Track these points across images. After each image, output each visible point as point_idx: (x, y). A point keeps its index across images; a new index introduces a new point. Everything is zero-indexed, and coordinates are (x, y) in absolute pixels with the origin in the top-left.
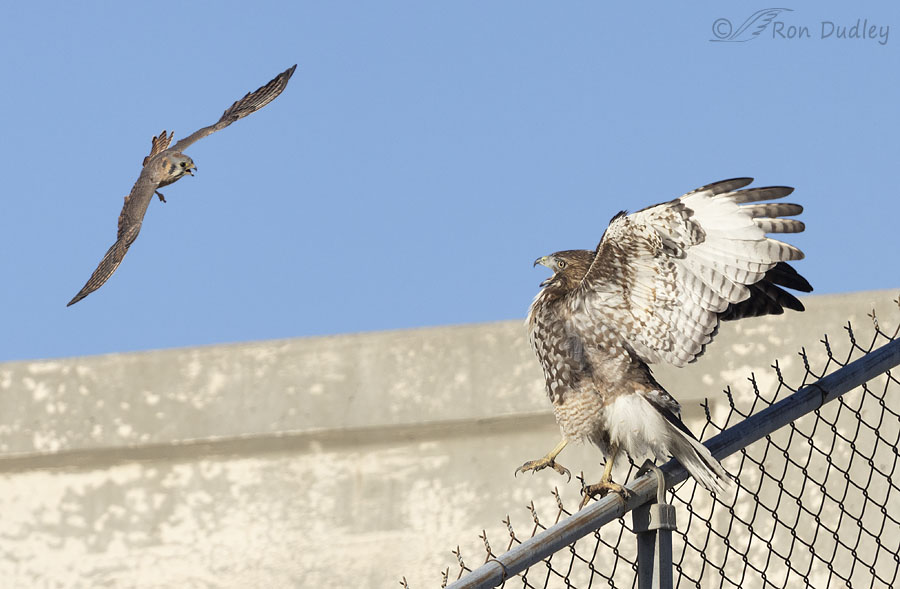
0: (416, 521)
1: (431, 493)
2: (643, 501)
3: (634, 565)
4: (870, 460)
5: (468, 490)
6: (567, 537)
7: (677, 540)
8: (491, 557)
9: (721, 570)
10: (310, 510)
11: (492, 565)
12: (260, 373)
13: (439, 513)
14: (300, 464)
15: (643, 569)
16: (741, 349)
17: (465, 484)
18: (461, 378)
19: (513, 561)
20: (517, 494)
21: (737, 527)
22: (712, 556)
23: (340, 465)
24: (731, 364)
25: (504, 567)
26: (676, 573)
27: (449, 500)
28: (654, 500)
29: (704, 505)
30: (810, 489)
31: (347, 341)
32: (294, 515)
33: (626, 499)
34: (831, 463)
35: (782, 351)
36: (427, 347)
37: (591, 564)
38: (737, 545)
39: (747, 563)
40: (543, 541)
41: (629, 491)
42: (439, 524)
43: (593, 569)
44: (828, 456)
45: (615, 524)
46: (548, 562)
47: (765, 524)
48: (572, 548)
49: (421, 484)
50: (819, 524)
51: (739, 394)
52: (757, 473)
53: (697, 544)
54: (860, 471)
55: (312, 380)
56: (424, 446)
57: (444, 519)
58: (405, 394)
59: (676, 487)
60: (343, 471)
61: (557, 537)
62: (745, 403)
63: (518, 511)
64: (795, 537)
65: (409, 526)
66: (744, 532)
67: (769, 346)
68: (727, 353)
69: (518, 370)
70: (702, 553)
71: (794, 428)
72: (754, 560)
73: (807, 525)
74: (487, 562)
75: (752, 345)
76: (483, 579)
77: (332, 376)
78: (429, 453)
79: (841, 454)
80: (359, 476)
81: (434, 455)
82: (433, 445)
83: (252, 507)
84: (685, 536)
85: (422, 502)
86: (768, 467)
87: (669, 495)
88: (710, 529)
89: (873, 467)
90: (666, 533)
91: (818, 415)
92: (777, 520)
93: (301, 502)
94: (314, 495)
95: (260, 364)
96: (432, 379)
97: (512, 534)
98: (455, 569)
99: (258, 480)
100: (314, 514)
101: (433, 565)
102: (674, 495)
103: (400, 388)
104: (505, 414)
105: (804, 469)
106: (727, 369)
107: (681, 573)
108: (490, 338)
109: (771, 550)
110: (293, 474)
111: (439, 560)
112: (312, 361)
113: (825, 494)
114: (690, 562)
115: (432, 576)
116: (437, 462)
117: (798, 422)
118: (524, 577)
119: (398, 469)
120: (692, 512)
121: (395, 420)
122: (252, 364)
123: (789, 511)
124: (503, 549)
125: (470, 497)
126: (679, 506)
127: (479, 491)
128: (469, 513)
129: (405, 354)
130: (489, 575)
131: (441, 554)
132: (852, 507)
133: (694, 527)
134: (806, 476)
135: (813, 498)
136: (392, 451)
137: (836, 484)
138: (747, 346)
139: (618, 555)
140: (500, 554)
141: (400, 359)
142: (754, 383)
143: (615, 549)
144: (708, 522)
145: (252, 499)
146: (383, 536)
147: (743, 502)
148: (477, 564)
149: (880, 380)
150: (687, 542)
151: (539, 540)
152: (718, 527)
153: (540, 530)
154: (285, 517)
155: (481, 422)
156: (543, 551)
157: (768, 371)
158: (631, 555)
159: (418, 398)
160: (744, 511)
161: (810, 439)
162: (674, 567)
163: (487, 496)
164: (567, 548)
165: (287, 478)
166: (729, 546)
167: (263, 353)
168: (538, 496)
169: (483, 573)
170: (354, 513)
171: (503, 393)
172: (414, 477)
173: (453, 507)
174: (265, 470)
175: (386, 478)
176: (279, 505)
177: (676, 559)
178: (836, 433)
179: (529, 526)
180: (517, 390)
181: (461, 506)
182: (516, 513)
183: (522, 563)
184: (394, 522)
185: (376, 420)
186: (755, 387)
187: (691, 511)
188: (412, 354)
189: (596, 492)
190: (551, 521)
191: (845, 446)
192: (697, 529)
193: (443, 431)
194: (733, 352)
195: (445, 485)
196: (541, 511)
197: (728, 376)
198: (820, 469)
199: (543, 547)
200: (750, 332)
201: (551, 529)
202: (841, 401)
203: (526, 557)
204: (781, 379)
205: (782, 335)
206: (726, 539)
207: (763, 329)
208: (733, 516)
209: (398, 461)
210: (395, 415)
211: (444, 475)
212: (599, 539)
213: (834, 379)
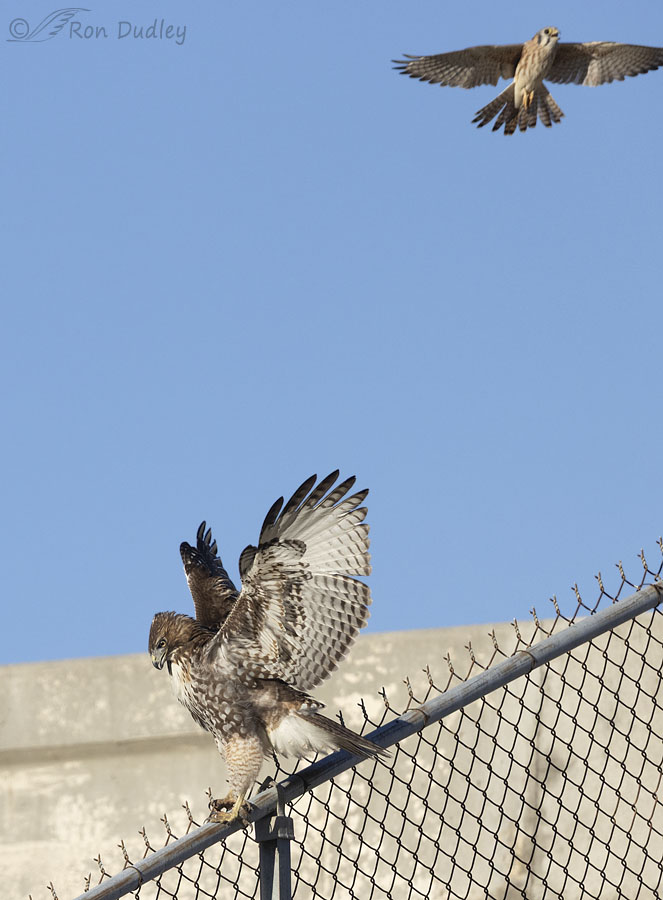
0: (62, 832)
1: (75, 807)
2: (264, 814)
3: (257, 870)
4: (467, 777)
5: (108, 804)
6: (197, 846)
7: (294, 848)
8: (128, 864)
9: (334, 875)
11: (130, 871)
13: (82, 826)
15: (264, 875)
16: (351, 678)
17: (105, 799)
18: (102, 704)
19: (148, 868)
20: (152, 808)
21: (349, 836)
22: (326, 863)
24: (342, 691)
25: (141, 873)
26: (294, 878)
27: (91, 813)
28: (274, 813)
29: (319, 817)
30: (413, 803)
33: (250, 812)
34: (432, 779)
35: (388, 679)
36: (71, 677)
37: (218, 870)
38: (348, 852)
39: (357, 869)
40: (175, 849)
41: (252, 805)
42: (81, 836)
43: (219, 875)
44: (430, 774)
45: (239, 835)
46: (180, 869)
47: (373, 833)
48: (201, 855)
49: (66, 799)
50: (422, 833)
51: (350, 718)
52: (366, 788)
53: (313, 851)
54: (458, 787)
56: (68, 765)
57: (86, 830)
58: (51, 719)
59: (294, 801)
61: (188, 846)
62: (355, 726)
63: (153, 823)
64: (400, 845)
65: (55, 836)
66: (355, 842)
67: (376, 674)
68: (339, 682)
69: (152, 698)
70: (318, 860)
71: (399, 748)
72: (363, 866)
73: (411, 836)
74: (125, 867)
75: (361, 674)
76: (121, 884)
78: (74, 771)
79: (441, 771)
80: (11, 792)
81: (77, 774)
82: (76, 764)
84: (302, 844)
85: (67, 816)
86: (377, 783)
87: (287, 809)
88: (325, 838)
89: (470, 783)
90: (286, 842)
91: (420, 736)
92: (384, 830)
96: (75, 705)
97: (147, 844)
98: (96, 875)
101: (77, 871)
102: (292, 809)
103: (46, 714)
105: (408, 785)
106: (339, 695)
107: (299, 878)
108: (127, 669)
109: (379, 857)
111: (82, 867)
113: (427, 806)
114: (306, 868)
115: (76, 882)
116: (81, 780)
117: (403, 743)
118: (158, 882)
119: (45, 785)
120: (308, 824)
121: (43, 743)
123: (394, 822)
124: (139, 857)
125: (110, 810)
126: (296, 818)
127: (118, 806)
128: (108, 825)
129: (51, 684)
130: (127, 880)
131: (86, 862)
132: (451, 818)
133: (310, 836)
134: (410, 791)
135: (417, 811)
136: (40, 770)
137: (437, 798)
138: (357, 675)
139: (242, 862)
140: (137, 861)
141: (46, 687)
142: (363, 708)
143: (240, 857)
144: (322, 832)
146: (31, 845)
147: (354, 814)
148: (116, 871)
149: (475, 705)
150: (304, 850)
151: (171, 849)
152: (332, 838)
153: (172, 840)
155: (120, 744)
156: (176, 858)
157: (376, 698)
158: (254, 862)
159: (63, 722)
160: (354, 822)
161: (414, 758)
162: (293, 873)
163: (124, 810)
164: (197, 856)
166: (341, 854)
168: (170, 810)
169: (122, 879)
170: (6, 825)
171: (139, 717)
172: (60, 793)
173: (95, 820)
175: (34, 794)
177: (294, 866)
178: (437, 753)
179: (162, 837)
180: (152, 715)
181: (102, 819)
182: (151, 825)
183: (156, 869)
184: (41, 833)
185: (25, 742)
186: (364, 712)
187: (307, 822)
188: (57, 683)
189: (222, 806)
190: (182, 831)
191: (445, 764)
192: (313, 838)
193: (86, 752)
194: (345, 681)
195: (87, 799)
196: (173, 823)
197: (340, 702)
198: (423, 785)
199: (175, 855)
200: (359, 662)
201: (182, 839)
202: (442, 724)
203: (160, 864)
204: (387, 705)
205: (388, 665)
206: (339, 847)
207: (371, 660)
208: (345, 826)
209: (45, 779)
210: (42, 738)
211: (86, 791)
212: (225, 848)
213: (435, 704)
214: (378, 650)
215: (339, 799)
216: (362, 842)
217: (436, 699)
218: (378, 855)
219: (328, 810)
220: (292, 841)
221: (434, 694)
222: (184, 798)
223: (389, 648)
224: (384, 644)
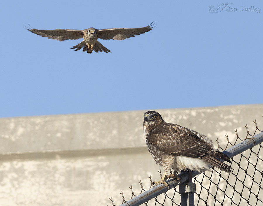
0: (96, 187)
1: (102, 176)
2: (183, 182)
3: (179, 205)
5: (116, 175)
6: (154, 195)
7: (196, 197)
8: (124, 201)
10: (55, 181)
11: (125, 204)
12: (37, 128)
13: (105, 184)
14: (52, 163)
16: (222, 124)
17: (115, 173)
18: (115, 132)
19: (133, 203)
20: (135, 177)
21: (219, 192)
22: (209, 203)
23: (67, 164)
24: (218, 130)
25: (129, 205)
27: (109, 179)
29: (207, 184)
30: (248, 178)
31: (71, 117)
32: (49, 183)
34: (256, 169)
35: (238, 125)
36: (102, 120)
37: (163, 205)
38: (219, 199)
40: (145, 196)
42: (104, 188)
44: (255, 166)
45: (172, 190)
46: (146, 204)
47: (230, 191)
48: (156, 199)
49: (98, 172)
50: (251, 192)
51: (221, 141)
53: (204, 198)
55: (57, 131)
56: (100, 158)
57: (107, 186)
58: (93, 138)
59: (196, 176)
60: (68, 167)
61: (150, 194)
62: (223, 145)
63: (135, 184)
64: (241, 197)
65: (93, 188)
66: (222, 195)
67: (233, 123)
68: (217, 126)
69: (136, 130)
70: (206, 202)
71: (242, 155)
73: (246, 192)
74: (123, 203)
75: (227, 123)
77: (65, 130)
78: (102, 160)
79: (260, 166)
80: (74, 169)
81: (103, 162)
82: (103, 158)
83: (33, 180)
84: (199, 195)
85: (98, 179)
87: (193, 179)
88: (209, 193)
90: (192, 194)
91: (252, 150)
92: (235, 190)
93: (52, 178)
94: (57, 176)
95: (37, 125)
96: (103, 132)
97: (133, 193)
99: (36, 169)
100: (56, 183)
102: (195, 179)
103: (91, 136)
104: (131, 146)
105: (246, 171)
106: (217, 131)
108: (126, 117)
110: (49, 167)
111: (104, 202)
112: (57, 124)
113: (253, 181)
116: (105, 164)
117: (244, 153)
119: (89, 166)
120: (202, 186)
121: (89, 148)
122: (34, 124)
123: (239, 187)
124: (129, 198)
125: (117, 178)
126: (197, 183)
127: (120, 176)
128: (116, 184)
129: (93, 122)
131: (106, 200)
134: (246, 174)
135: (249, 182)
136: (87, 159)
137: (258, 177)
138: (225, 123)
139: (173, 202)
140: (128, 200)
141: (91, 124)
142: (227, 137)
143: (172, 200)
144: (208, 190)
145: (33, 176)
146: (83, 192)
147: (222, 183)
148: (119, 204)
150: (200, 198)
151: (143, 195)
152: (212, 192)
153: (143, 192)
154: (45, 184)
155: (122, 149)
156: (144, 200)
157: (233, 133)
158: (178, 202)
159: (98, 139)
160: (222, 186)
161: (248, 159)
163: (123, 178)
164: (154, 199)
165: (47, 169)
166: (216, 200)
167: (38, 120)
168: (143, 178)
170: (72, 183)
171: (130, 138)
172: (95, 170)
173: (110, 182)
174: (38, 165)
175: (85, 170)
176: (43, 179)
177: (195, 204)
178: (258, 157)
179: (139, 190)
180: (136, 137)
181: (113, 181)
182: (134, 185)
183: (136, 204)
184: (87, 187)
185: (81, 147)
186: (228, 139)
188: (96, 122)
190: (148, 188)
192: (203, 192)
193: (107, 152)
194: (219, 125)
195: (107, 173)
196: (144, 184)
197: (217, 134)
198: (252, 171)
199: (144, 198)
200: (226, 118)
201: (148, 191)
202: (261, 145)
203: (138, 202)
204: (237, 136)
205: (238, 119)
206: (215, 197)
207: (231, 117)
208: (218, 188)
209: (90, 163)
210: (89, 146)
211: (107, 169)
212: (166, 195)
213: (258, 137)
214: (234, 112)
215: (216, 176)
216: (225, 195)
217: (259, 135)
218: (232, 201)
219: (211, 181)
220: (195, 194)
221: (258, 132)
222: (149, 174)
223: (239, 112)
224: (237, 110)
